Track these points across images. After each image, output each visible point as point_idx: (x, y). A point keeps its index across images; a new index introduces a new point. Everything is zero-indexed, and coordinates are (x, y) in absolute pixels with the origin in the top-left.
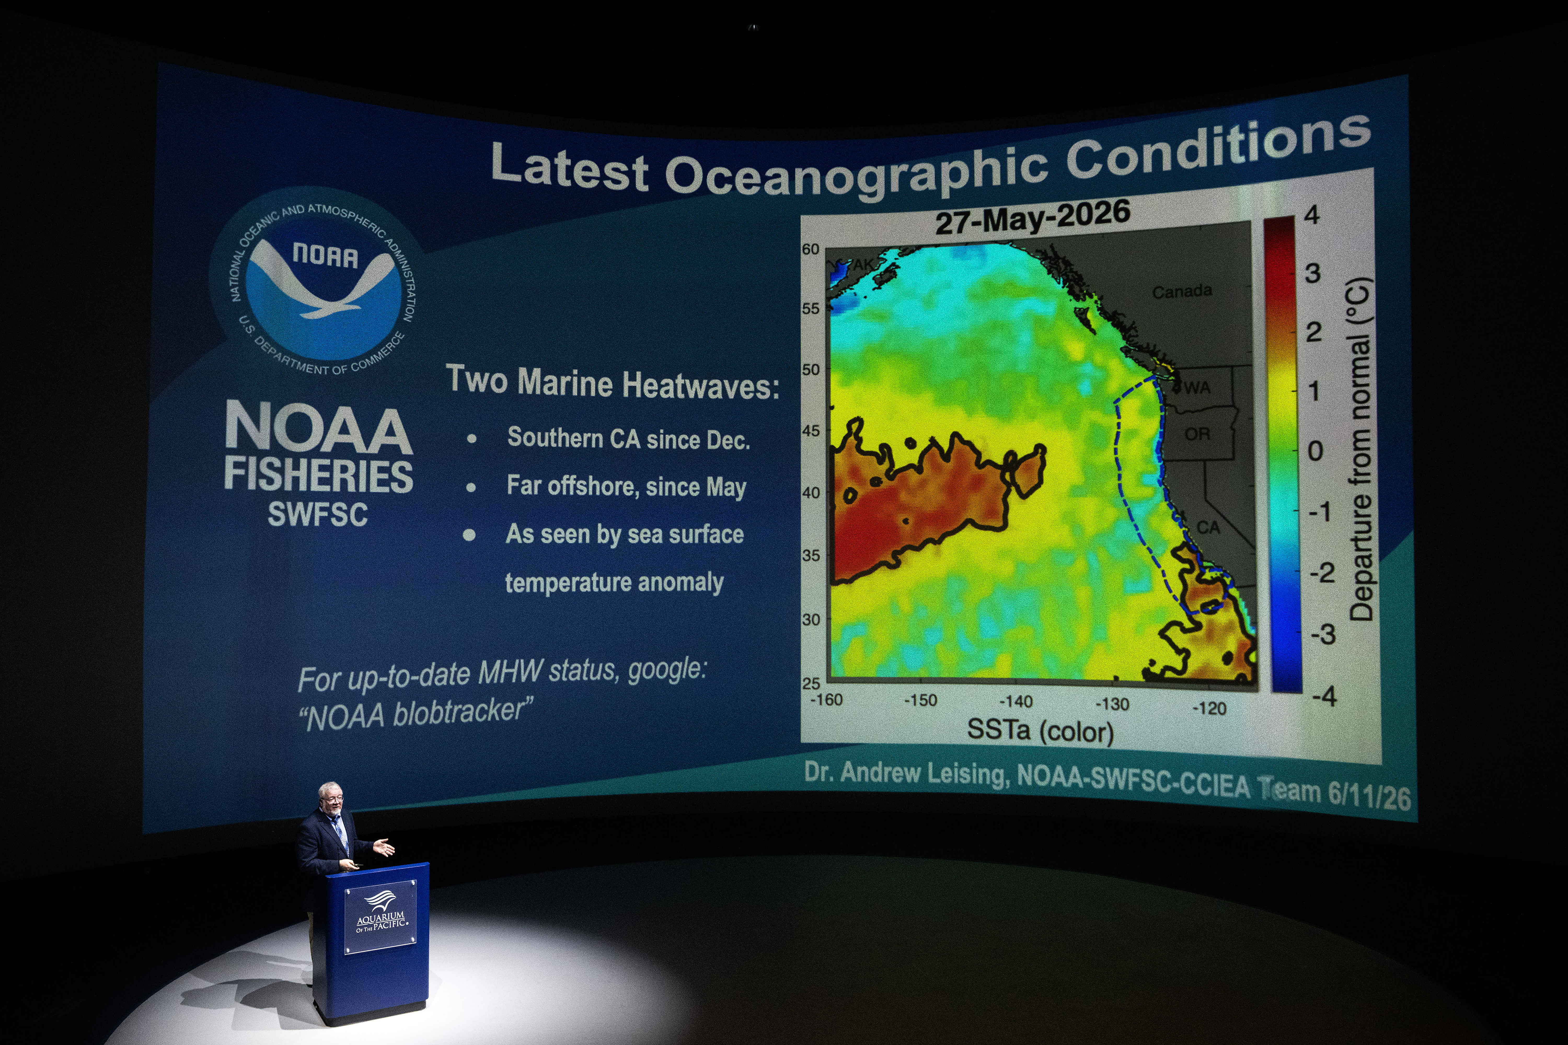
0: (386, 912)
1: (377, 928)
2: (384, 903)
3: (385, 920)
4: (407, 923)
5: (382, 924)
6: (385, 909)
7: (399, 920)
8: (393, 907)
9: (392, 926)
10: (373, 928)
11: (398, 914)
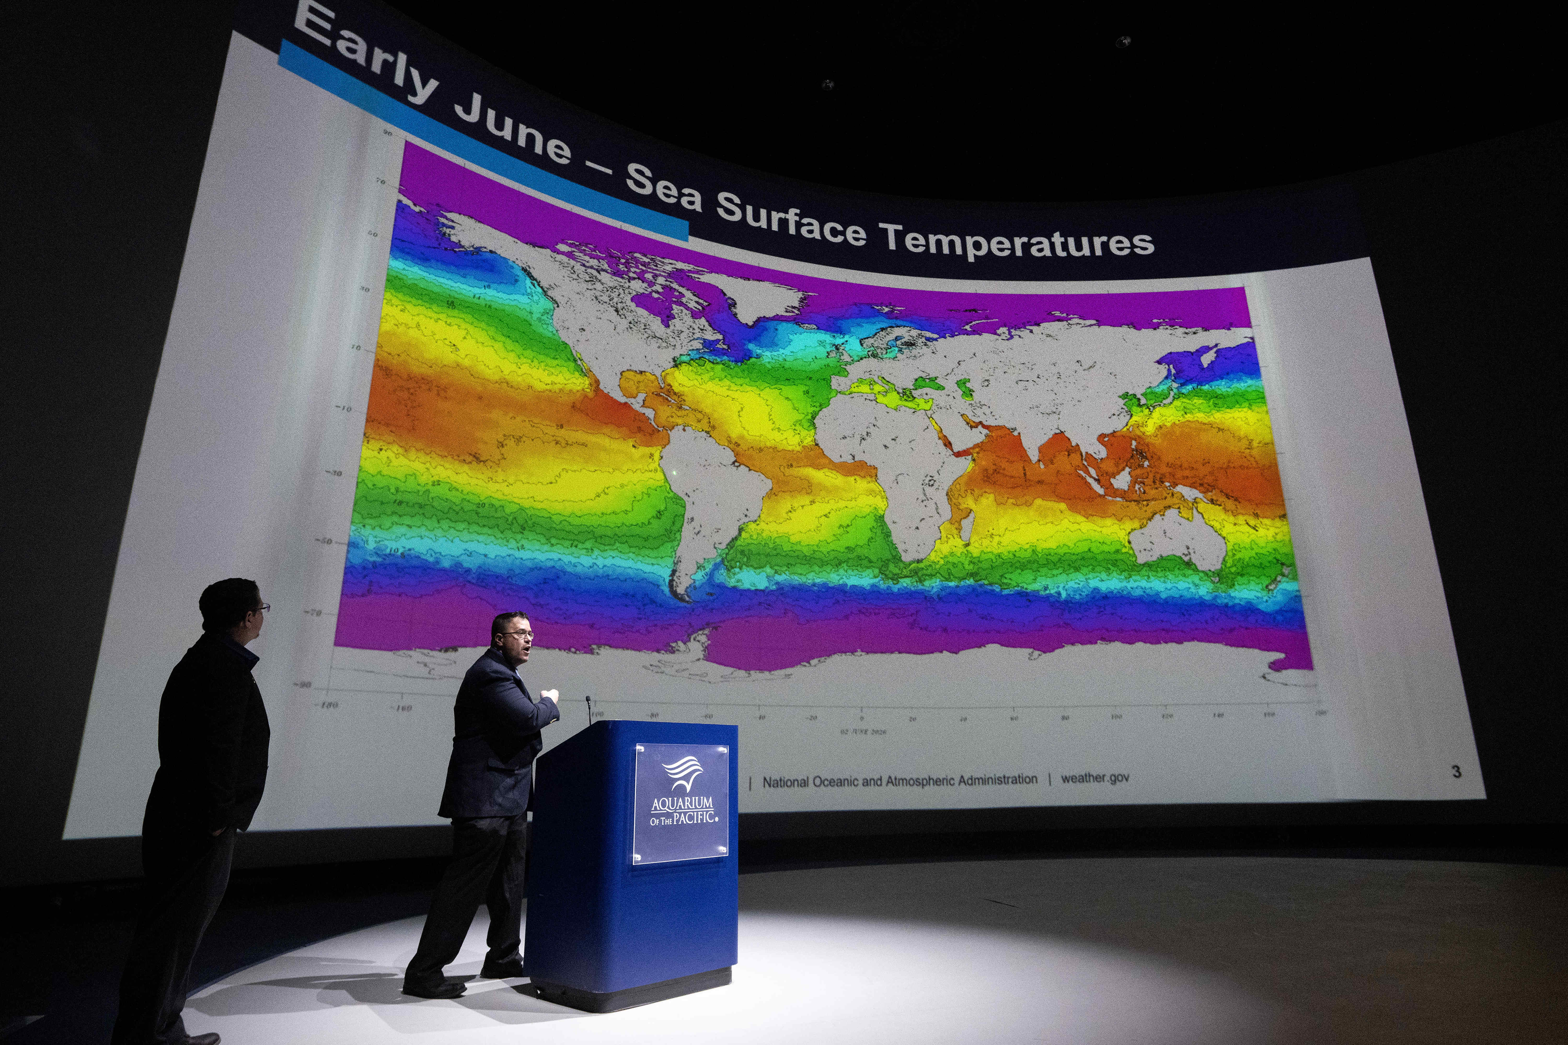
0: (691, 795)
1: (678, 821)
2: (686, 778)
3: (689, 808)
4: (717, 819)
5: (685, 813)
6: (688, 787)
7: (707, 812)
8: (700, 788)
9: (697, 820)
10: (673, 821)
11: (705, 800)
